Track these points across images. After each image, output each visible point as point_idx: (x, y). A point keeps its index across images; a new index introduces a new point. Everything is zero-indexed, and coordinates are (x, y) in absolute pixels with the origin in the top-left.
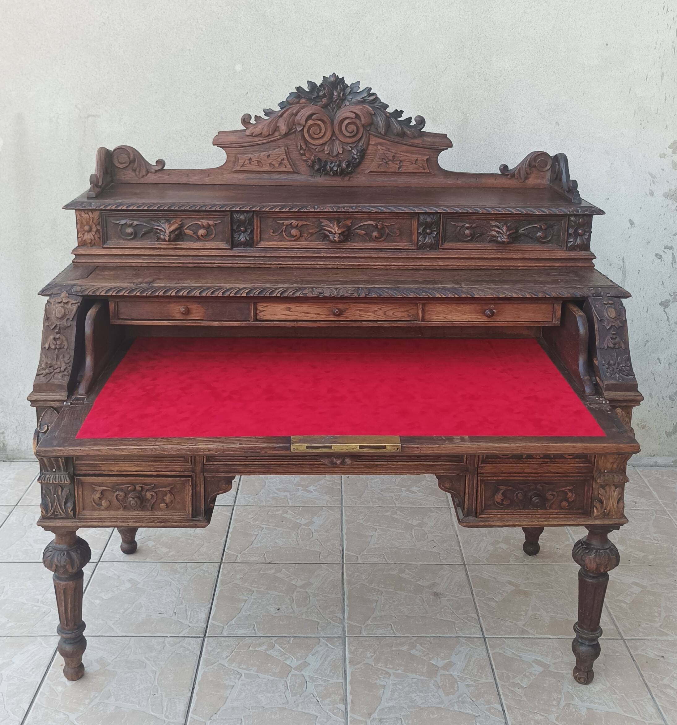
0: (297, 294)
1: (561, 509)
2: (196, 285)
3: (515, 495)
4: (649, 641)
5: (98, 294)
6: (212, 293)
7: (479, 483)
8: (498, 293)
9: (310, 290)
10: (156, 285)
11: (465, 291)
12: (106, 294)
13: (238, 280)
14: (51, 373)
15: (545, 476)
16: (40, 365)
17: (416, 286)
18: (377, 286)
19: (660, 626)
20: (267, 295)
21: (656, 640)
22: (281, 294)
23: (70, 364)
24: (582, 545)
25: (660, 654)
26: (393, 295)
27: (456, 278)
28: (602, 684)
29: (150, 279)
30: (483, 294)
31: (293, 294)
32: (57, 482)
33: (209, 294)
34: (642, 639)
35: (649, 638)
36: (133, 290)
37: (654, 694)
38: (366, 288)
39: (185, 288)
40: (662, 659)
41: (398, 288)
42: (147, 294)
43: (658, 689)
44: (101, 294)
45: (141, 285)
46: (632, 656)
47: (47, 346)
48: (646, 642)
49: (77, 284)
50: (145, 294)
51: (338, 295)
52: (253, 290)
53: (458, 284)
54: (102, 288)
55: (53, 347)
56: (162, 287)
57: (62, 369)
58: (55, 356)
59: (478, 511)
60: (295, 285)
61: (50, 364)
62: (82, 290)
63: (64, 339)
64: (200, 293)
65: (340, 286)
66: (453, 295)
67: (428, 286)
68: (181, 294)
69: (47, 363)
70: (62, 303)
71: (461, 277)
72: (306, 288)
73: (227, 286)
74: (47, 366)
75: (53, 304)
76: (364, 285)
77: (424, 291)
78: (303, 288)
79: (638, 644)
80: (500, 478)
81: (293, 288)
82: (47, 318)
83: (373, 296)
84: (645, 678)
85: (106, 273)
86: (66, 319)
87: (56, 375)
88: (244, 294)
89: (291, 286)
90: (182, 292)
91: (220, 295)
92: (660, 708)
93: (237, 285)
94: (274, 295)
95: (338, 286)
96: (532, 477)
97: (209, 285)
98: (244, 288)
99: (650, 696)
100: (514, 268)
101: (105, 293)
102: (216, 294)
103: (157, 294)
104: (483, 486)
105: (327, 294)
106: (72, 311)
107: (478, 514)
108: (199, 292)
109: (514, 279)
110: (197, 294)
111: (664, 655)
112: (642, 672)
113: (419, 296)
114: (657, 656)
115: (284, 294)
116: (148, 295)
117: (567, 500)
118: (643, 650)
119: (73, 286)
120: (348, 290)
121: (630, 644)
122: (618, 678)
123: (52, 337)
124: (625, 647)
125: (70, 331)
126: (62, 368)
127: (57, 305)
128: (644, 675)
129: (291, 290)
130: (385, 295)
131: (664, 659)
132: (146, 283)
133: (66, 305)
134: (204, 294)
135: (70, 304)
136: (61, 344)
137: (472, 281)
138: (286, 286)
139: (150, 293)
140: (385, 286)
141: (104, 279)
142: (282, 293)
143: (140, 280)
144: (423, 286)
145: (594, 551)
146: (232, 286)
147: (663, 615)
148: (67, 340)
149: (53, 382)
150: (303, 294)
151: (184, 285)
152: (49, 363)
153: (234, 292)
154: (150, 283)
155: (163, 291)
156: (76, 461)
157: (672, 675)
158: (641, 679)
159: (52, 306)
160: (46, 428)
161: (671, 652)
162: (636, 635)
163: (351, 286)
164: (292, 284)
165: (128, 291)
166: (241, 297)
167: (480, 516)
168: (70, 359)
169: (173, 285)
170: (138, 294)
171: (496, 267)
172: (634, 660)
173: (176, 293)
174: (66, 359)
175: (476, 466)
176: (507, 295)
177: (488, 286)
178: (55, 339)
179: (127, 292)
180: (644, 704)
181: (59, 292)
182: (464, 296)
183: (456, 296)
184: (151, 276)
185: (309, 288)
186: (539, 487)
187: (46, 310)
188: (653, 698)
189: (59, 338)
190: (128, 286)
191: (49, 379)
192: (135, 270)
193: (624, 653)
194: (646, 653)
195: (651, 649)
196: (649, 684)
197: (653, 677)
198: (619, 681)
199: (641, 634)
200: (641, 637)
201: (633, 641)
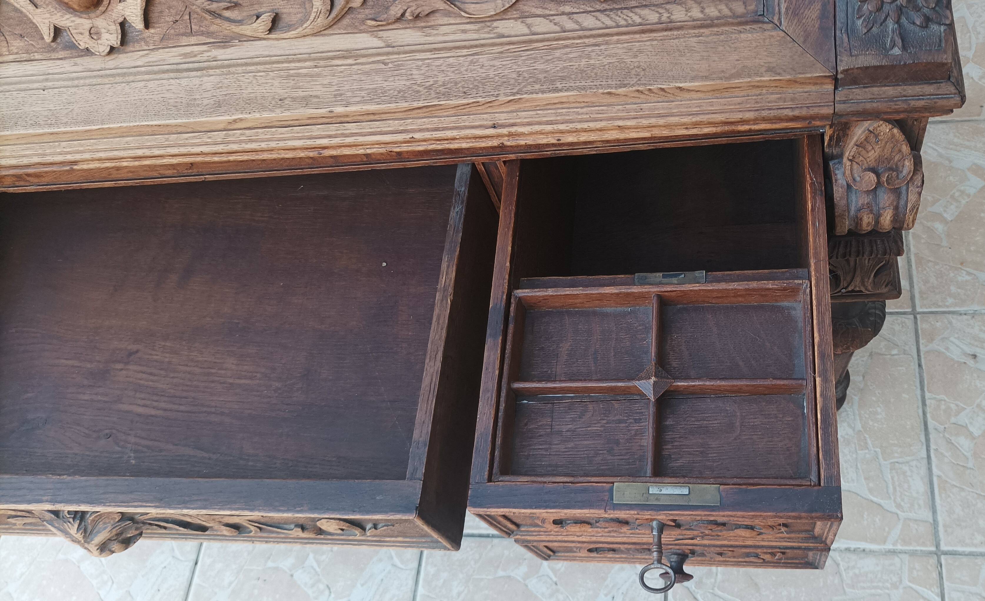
4: (960, 318)
21: (974, 313)
25: (972, 350)
34: (949, 313)
35: (963, 309)
37: (933, 447)
40: (971, 363)
43: (944, 436)
46: (919, 355)
48: (954, 321)
79: (938, 324)
84: (928, 410)
92: (935, 480)
99: (924, 454)
111: (979, 351)
112: (927, 395)
114: (964, 354)
118: (943, 339)
121: (924, 325)
122: (879, 410)
124: (913, 332)
128: (928, 402)
131: (977, 361)
157: (979, 401)
158: (920, 410)
162: (940, 304)
172: (920, 365)
180: (909, 473)
188: (929, 457)
193: (907, 348)
194: (947, 349)
195: (958, 338)
196: (931, 423)
197: (943, 407)
198: (879, 417)
199: (950, 301)
200: (948, 307)
201: (931, 318)
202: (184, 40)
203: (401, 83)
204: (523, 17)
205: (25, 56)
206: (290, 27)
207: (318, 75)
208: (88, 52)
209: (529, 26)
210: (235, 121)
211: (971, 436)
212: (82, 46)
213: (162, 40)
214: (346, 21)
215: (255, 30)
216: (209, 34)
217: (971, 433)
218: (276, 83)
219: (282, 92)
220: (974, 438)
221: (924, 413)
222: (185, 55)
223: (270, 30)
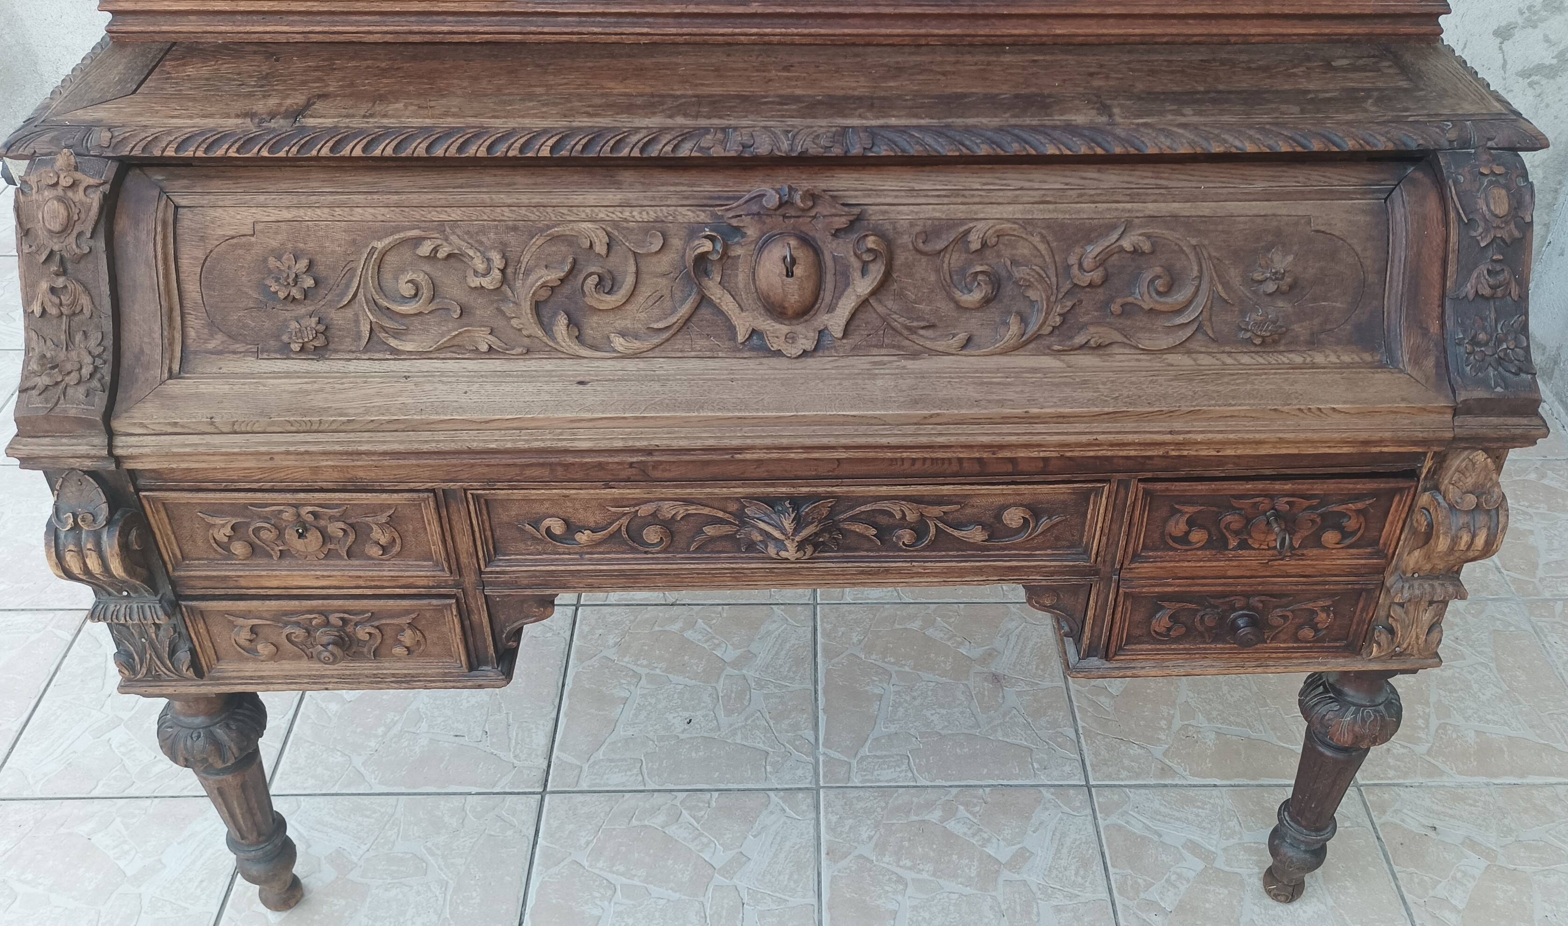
0: (685, 151)
1: (1297, 640)
2: (417, 122)
3: (1198, 617)
4: (1407, 790)
5: (157, 153)
6: (460, 149)
7: (1121, 599)
8: (1206, 139)
9: (720, 136)
10: (310, 122)
11: (1123, 134)
12: (182, 154)
13: (531, 97)
14: (57, 383)
15: (1275, 584)
16: (26, 363)
17: (996, 122)
18: (893, 121)
19: (1429, 752)
20: (606, 152)
21: (1420, 786)
22: (642, 150)
23: (105, 356)
24: (1326, 691)
25: (1429, 822)
26: (936, 150)
27: (1097, 83)
28: (1319, 900)
29: (298, 99)
30: (1168, 142)
31: (673, 151)
32: (136, 622)
33: (452, 152)
34: (1394, 785)
35: (1407, 782)
36: (249, 142)
38: (866, 129)
39: (387, 132)
40: (1432, 834)
41: (948, 126)
42: (288, 152)
43: (1426, 911)
44: (166, 154)
45: (272, 124)
46: (1374, 828)
47: (37, 309)
48: (1402, 793)
49: (101, 121)
50: (282, 154)
51: (791, 150)
52: (567, 136)
53: (1105, 109)
54: (169, 133)
55: (54, 311)
56: (328, 130)
57: (86, 371)
58: (63, 337)
59: (1112, 649)
60: (680, 120)
61: (52, 358)
62: (114, 141)
63: (80, 288)
64: (428, 149)
65: (797, 121)
66: (1091, 148)
67: (1028, 121)
68: (377, 152)
69: (44, 356)
70: (60, 189)
71: (1107, 77)
72: (706, 130)
73: (501, 124)
74: (42, 365)
75: (35, 190)
76: (861, 116)
77: (1019, 139)
78: (699, 129)
79: (1386, 796)
80: (1169, 589)
81: (672, 129)
82: (25, 232)
83: (884, 153)
84: (1401, 883)
85: (190, 71)
86: (75, 233)
87: (70, 391)
88: (545, 152)
89: (669, 122)
90: (381, 147)
91: (482, 153)
93: (527, 122)
94: (625, 153)
95: (790, 121)
96: (1244, 585)
97: (451, 122)
98: (545, 131)
100: (1240, 40)
101: (177, 150)
102: (471, 151)
103: (314, 153)
104: (1128, 603)
105: (763, 147)
106: (90, 210)
107: (1111, 655)
108: (424, 145)
109: (1244, 85)
110: (421, 152)
111: (1437, 824)
112: (1396, 868)
113: (1002, 153)
114: (1424, 826)
115: (650, 149)
116: (290, 155)
117: (1315, 628)
118: (1396, 811)
119: (89, 128)
120: (818, 136)
121: (1371, 798)
122: (1348, 884)
123: (44, 286)
124: (1361, 806)
125: (91, 266)
126: (84, 371)
127: (46, 193)
128: (1398, 875)
129: (669, 137)
130: (914, 150)
131: (1438, 834)
132: (287, 115)
133: (70, 194)
134: (439, 152)
135: (81, 189)
136: (73, 303)
137: (1140, 98)
138: (655, 121)
139: (295, 149)
140: (914, 122)
141: (179, 96)
142: (646, 145)
143: (272, 102)
144: (1013, 121)
145: (1353, 708)
146: (512, 123)
147: (1434, 723)
148: (87, 290)
149: (65, 410)
150: (701, 149)
151: (385, 121)
152: (48, 355)
153: (517, 145)
154: (297, 114)
155: (330, 144)
156: (174, 570)
157: (1452, 874)
158: (1393, 884)
159: (35, 197)
160: (71, 520)
161: (1451, 816)
162: (1381, 776)
163: (823, 122)
164: (670, 117)
165: (237, 145)
166: (537, 158)
167: (1117, 658)
168: (104, 343)
169: (356, 123)
170: (265, 153)
171: (1195, 39)
172: (1378, 838)
173: (364, 150)
174: (92, 343)
175: (1117, 566)
176: (1232, 146)
177: (1183, 120)
178: (53, 290)
179: (234, 148)
181: (54, 149)
182: (1118, 150)
183: (1099, 151)
184: (304, 83)
185: (716, 129)
186: (1254, 601)
187: (17, 209)
189: (65, 287)
190: (237, 125)
191: (54, 400)
192: (269, 55)
193: (1359, 820)
194: (1403, 821)
195: (1411, 810)
196: (1409, 898)
197: (1416, 880)
198: (1351, 891)
199: (1392, 773)
200: (1390, 779)
201: (1377, 790)
202: (875, 351)
203: (1090, 394)
204: (1189, 352)
205: (708, 354)
206: (979, 347)
207: (1010, 384)
208: (779, 353)
209: (1195, 360)
210: (931, 416)
211: (1454, 909)
212: (775, 347)
213: (853, 349)
214: (1031, 346)
215: (949, 346)
216: (899, 347)
217: (1455, 907)
218: (970, 388)
219: (978, 396)
220: (1459, 912)
221: (1398, 887)
222: (875, 363)
223: (963, 347)
